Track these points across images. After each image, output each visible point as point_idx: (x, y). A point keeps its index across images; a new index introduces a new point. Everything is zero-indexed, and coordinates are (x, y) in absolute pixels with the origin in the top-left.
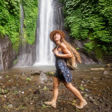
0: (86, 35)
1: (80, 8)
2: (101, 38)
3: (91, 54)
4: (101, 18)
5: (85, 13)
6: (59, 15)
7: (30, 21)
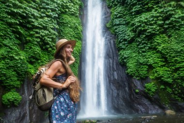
0: (145, 72)
1: (135, 43)
2: (163, 77)
5: (141, 48)
6: (112, 48)
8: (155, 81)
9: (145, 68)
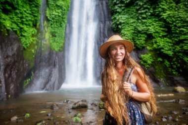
3: (150, 71)
4: (162, 23)
5: (142, 14)
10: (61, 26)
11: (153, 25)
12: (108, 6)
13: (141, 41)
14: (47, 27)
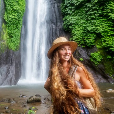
0: (93, 41)
1: (84, 8)
2: (111, 47)
3: (99, 68)
4: (111, 23)
5: (91, 15)
6: (55, 13)
7: (14, 16)
8: (102, 51)
9: (93, 36)
10: (17, 28)
11: (102, 25)
12: (59, 9)
13: (91, 40)
14: (5, 29)
